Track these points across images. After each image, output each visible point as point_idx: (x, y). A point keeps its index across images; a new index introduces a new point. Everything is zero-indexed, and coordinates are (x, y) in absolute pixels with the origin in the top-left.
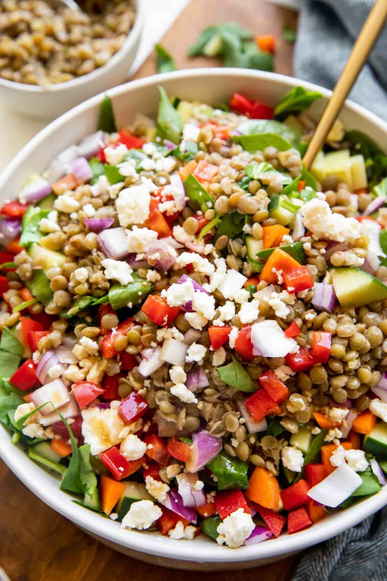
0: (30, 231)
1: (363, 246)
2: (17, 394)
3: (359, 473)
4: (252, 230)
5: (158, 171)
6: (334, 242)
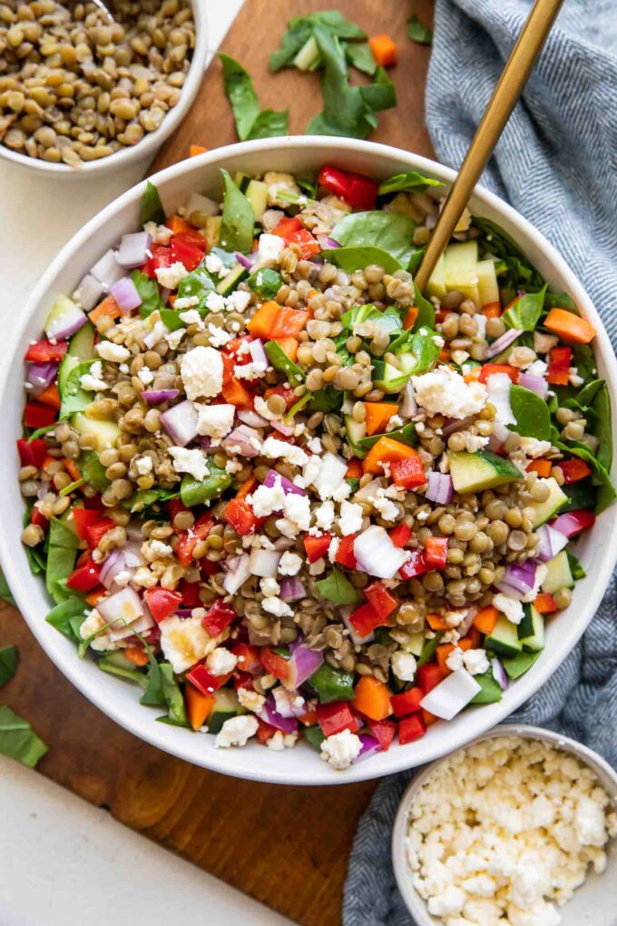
0: (69, 394)
1: (490, 418)
2: (78, 596)
3: (477, 676)
4: (352, 411)
5: (229, 312)
6: (453, 420)
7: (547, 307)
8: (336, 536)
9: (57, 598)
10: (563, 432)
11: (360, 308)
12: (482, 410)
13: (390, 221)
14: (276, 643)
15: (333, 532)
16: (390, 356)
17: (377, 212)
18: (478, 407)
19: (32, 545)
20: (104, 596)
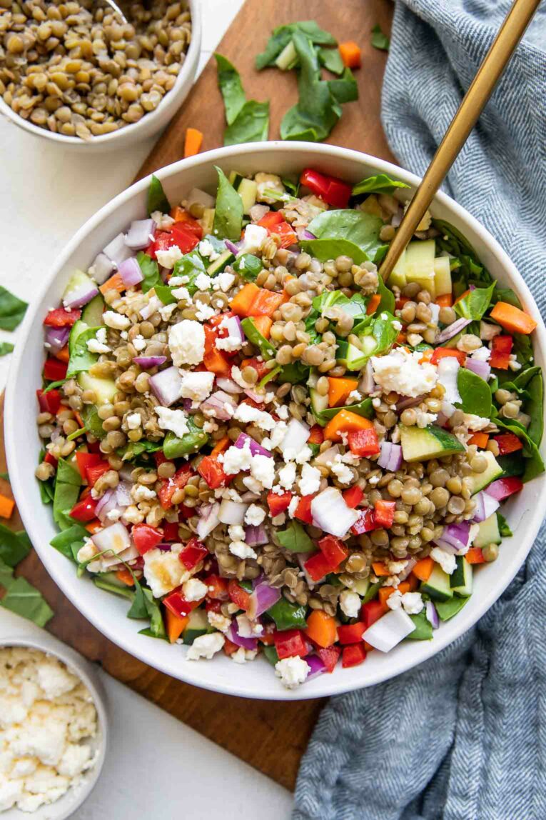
1: (438, 397)
2: (79, 525)
3: (412, 616)
4: (316, 384)
5: (214, 291)
6: (406, 397)
7: (494, 300)
8: (295, 495)
9: (62, 525)
10: (500, 411)
11: (329, 293)
12: (433, 390)
13: (360, 219)
14: (241, 580)
15: (294, 491)
16: (353, 338)
17: (350, 210)
18: (429, 386)
19: (43, 480)
20: (100, 526)
